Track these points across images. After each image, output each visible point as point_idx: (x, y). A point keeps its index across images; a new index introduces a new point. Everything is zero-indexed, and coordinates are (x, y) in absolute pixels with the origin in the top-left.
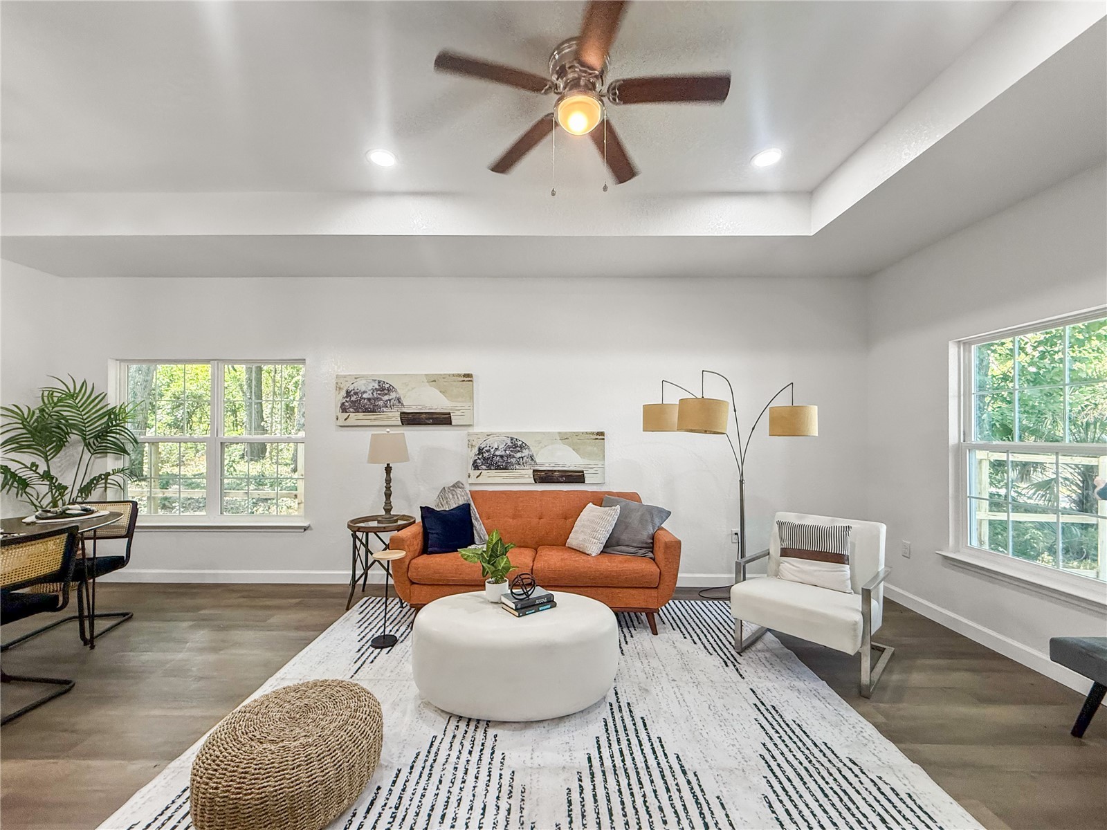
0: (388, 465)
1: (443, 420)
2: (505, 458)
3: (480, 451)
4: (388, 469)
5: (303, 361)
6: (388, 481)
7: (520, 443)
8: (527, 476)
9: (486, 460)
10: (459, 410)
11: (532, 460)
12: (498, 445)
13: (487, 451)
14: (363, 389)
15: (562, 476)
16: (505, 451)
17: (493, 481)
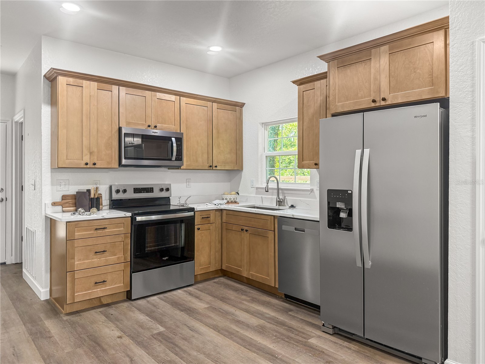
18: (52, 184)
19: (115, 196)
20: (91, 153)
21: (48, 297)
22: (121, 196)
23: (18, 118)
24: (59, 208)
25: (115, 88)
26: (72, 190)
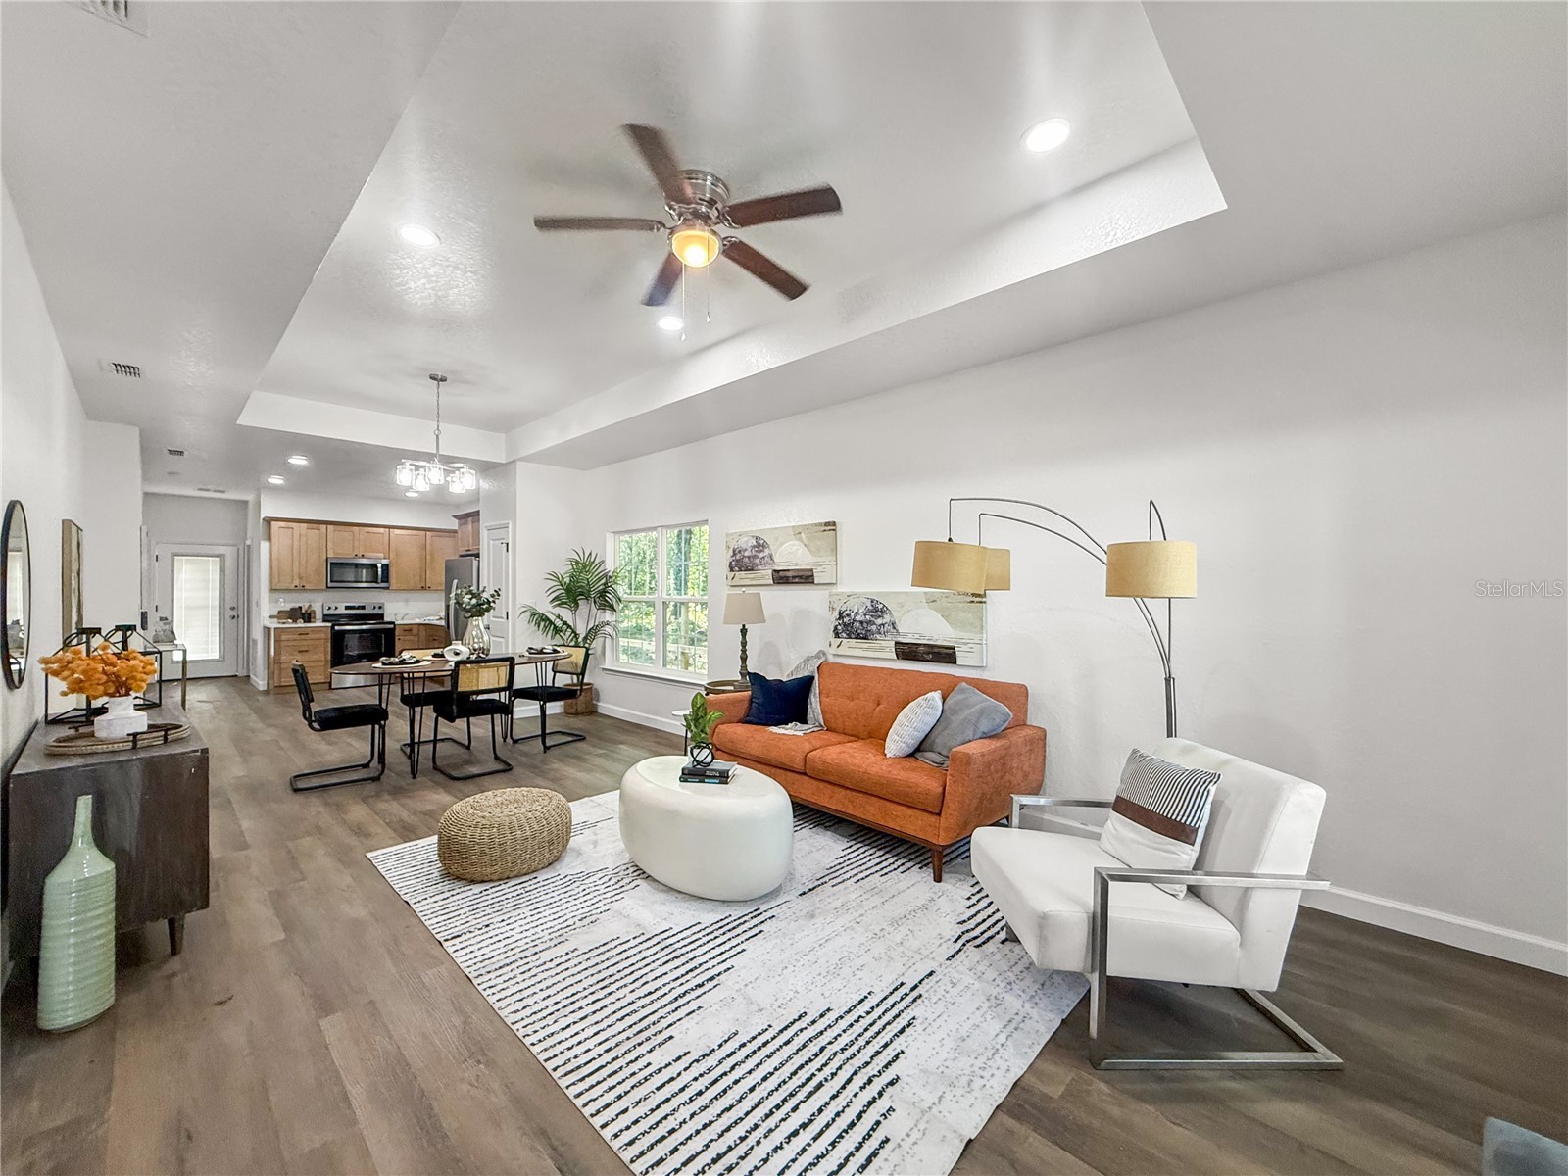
0: (744, 626)
1: (806, 578)
2: (865, 625)
3: (841, 616)
4: (744, 631)
5: (706, 522)
6: (744, 644)
7: (881, 606)
8: (888, 649)
9: (849, 628)
10: (820, 566)
11: (894, 628)
12: (858, 609)
13: (848, 615)
14: (744, 546)
15: (928, 653)
16: (865, 615)
17: (853, 653)
18: (270, 601)
19: (326, 612)
20: (300, 578)
21: (265, 688)
22: (332, 612)
23: (248, 542)
24: (276, 620)
25: (323, 527)
26: (288, 607)
